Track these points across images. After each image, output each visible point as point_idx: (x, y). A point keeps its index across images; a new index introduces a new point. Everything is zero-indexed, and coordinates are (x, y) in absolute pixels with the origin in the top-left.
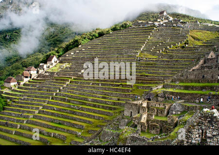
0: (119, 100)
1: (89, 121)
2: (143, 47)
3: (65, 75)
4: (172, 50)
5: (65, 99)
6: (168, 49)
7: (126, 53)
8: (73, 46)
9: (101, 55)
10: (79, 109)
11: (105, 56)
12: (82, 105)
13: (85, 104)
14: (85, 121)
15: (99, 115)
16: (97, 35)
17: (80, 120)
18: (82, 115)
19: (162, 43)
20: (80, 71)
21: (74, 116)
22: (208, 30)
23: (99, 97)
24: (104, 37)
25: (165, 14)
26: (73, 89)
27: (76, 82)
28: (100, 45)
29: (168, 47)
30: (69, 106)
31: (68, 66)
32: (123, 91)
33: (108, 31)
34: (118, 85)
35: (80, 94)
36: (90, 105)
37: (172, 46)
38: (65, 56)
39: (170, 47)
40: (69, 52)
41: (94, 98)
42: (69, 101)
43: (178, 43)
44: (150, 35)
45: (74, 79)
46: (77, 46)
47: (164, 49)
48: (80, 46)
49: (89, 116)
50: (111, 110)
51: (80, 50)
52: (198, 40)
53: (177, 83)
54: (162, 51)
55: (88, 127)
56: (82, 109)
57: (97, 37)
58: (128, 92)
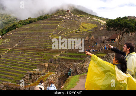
0: (35, 62)
1: (17, 75)
2: (54, 31)
3: (5, 47)
5: (3, 62)
7: (43, 35)
8: (13, 28)
9: (29, 35)
10: (11, 68)
11: (31, 36)
12: (14, 66)
13: (15, 65)
14: (14, 75)
15: (23, 72)
16: (28, 22)
17: (12, 75)
18: (13, 72)
19: (65, 29)
20: (15, 45)
21: (8, 72)
22: (91, 23)
23: (24, 61)
24: (32, 24)
25: (70, 12)
26: (9, 56)
27: (11, 52)
28: (30, 28)
29: (68, 32)
30: (6, 67)
31: (8, 41)
32: (39, 57)
33: (36, 20)
34: (36, 54)
35: (13, 59)
36: (18, 66)
37: (70, 31)
38: (7, 35)
39: (69, 32)
40: (9, 32)
42: (6, 64)
43: (74, 30)
44: (59, 24)
45: (11, 50)
46: (15, 29)
47: (66, 33)
48: (17, 29)
49: (17, 72)
50: (31, 68)
51: (16, 32)
52: (86, 28)
53: (67, 54)
54: (65, 34)
55: (15, 78)
56: (13, 68)
57: (28, 24)
58: (42, 58)
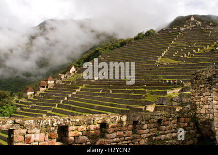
0: (127, 107)
4: (199, 54)
5: (70, 106)
6: (194, 53)
7: (145, 59)
16: (118, 45)
19: (187, 47)
25: (192, 19)
26: (81, 96)
28: (120, 53)
29: (194, 51)
32: (135, 98)
33: (131, 40)
35: (87, 101)
37: (199, 49)
39: (197, 51)
41: (101, 106)
42: (74, 109)
43: (207, 47)
44: (174, 40)
45: (86, 86)
47: (189, 53)
54: (187, 55)
